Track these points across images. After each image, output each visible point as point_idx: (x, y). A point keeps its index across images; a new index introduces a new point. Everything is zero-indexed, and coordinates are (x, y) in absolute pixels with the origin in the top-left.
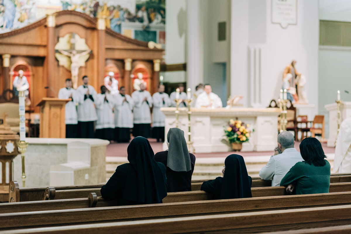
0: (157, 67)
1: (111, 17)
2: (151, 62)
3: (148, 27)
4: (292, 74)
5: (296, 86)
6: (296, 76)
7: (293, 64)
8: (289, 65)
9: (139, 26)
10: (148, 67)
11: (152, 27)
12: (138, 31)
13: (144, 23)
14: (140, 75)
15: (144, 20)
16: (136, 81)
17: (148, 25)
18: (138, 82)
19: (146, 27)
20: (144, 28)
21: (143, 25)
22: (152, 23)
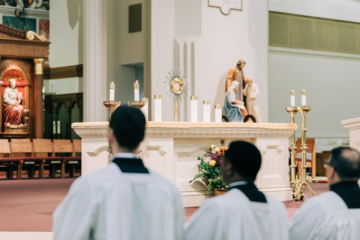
0: (39, 70)
2: (30, 62)
3: (23, 13)
4: (239, 81)
5: (245, 98)
6: (244, 84)
7: (239, 66)
8: (234, 67)
9: (10, 10)
10: (24, 68)
11: (28, 12)
12: (7, 17)
13: (18, 7)
14: (14, 82)
15: (18, 3)
16: (8, 90)
17: (24, 10)
18: (11, 93)
19: (20, 12)
20: (17, 14)
21: (15, 9)
22: (27, 7)
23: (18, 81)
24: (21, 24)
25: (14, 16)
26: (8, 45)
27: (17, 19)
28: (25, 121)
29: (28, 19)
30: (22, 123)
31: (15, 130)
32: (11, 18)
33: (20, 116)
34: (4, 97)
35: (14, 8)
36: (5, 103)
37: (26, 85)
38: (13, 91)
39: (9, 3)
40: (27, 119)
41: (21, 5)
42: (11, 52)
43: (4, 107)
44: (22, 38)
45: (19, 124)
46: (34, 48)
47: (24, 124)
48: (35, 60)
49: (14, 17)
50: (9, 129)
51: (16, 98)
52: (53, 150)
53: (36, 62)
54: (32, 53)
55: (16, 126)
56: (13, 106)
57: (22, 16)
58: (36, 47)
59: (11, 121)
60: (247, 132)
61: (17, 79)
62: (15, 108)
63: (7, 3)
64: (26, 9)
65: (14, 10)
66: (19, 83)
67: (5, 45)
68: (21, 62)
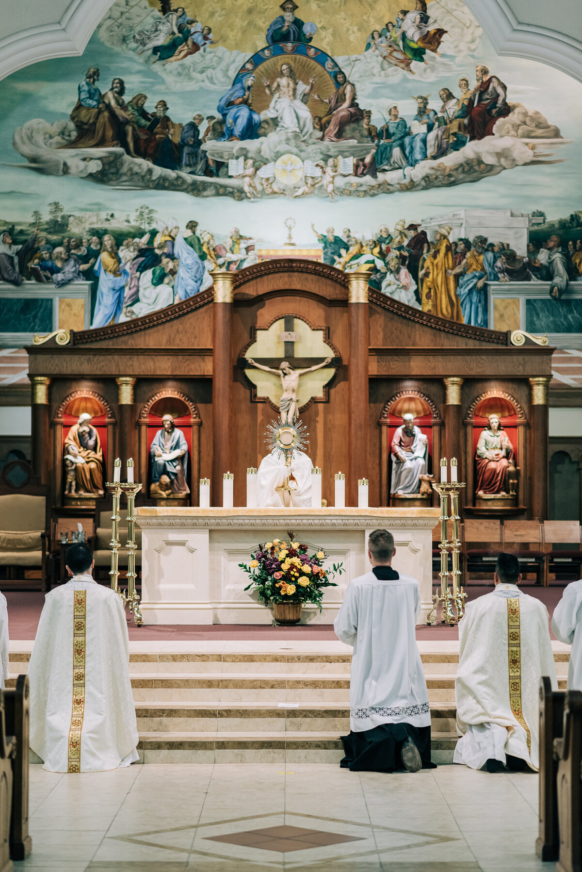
0: (539, 397)
1: (458, 270)
2: (524, 383)
3: (567, 290)
9: (540, 287)
10: (515, 395)
11: (576, 288)
12: (535, 300)
13: (557, 280)
14: (494, 419)
15: (556, 273)
16: (485, 434)
17: (567, 284)
18: (490, 439)
19: (560, 290)
20: (553, 294)
21: (551, 285)
22: (575, 280)
23: (503, 417)
24: (563, 311)
25: (549, 297)
26: (474, 357)
27: (554, 302)
28: (510, 487)
29: (576, 300)
30: (505, 491)
31: (490, 503)
32: (543, 301)
33: (499, 478)
34: (479, 446)
35: (550, 282)
36: (479, 457)
37: (521, 424)
38: (495, 435)
39: (539, 276)
40: (513, 484)
41: (562, 277)
42: (480, 370)
43: (475, 463)
44: (502, 344)
45: (498, 492)
46: (524, 360)
47: (508, 492)
48: (531, 379)
49: (549, 300)
50: (481, 501)
51: (499, 446)
52: (501, 539)
53: (532, 383)
54: (521, 368)
55: (492, 496)
56: (490, 461)
57: (563, 297)
58: (527, 358)
59: (484, 487)
60: (352, 521)
61: (500, 415)
62: (492, 465)
63: (535, 275)
64: (572, 283)
65: (549, 287)
66: (504, 421)
67: (468, 358)
68: (510, 385)
